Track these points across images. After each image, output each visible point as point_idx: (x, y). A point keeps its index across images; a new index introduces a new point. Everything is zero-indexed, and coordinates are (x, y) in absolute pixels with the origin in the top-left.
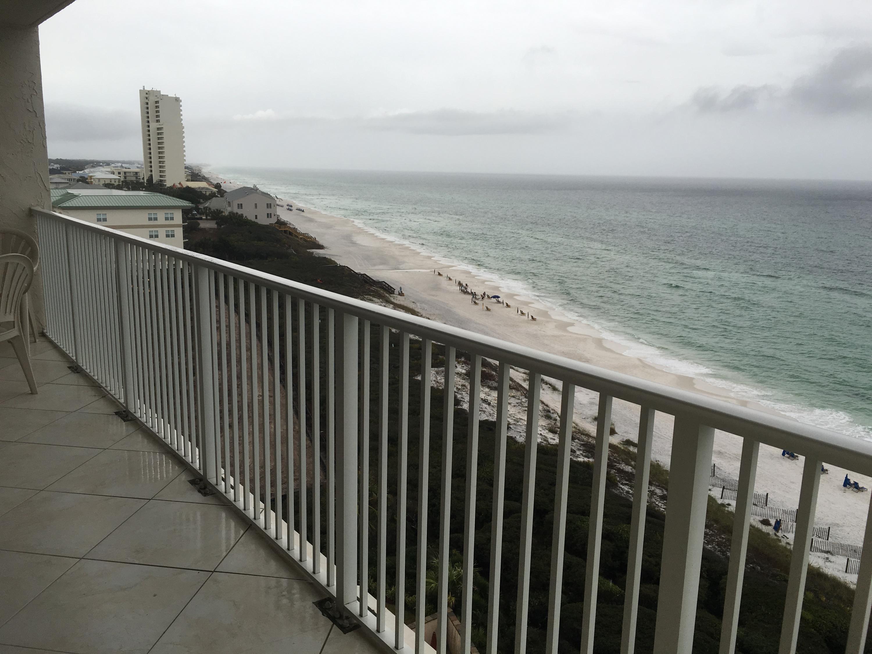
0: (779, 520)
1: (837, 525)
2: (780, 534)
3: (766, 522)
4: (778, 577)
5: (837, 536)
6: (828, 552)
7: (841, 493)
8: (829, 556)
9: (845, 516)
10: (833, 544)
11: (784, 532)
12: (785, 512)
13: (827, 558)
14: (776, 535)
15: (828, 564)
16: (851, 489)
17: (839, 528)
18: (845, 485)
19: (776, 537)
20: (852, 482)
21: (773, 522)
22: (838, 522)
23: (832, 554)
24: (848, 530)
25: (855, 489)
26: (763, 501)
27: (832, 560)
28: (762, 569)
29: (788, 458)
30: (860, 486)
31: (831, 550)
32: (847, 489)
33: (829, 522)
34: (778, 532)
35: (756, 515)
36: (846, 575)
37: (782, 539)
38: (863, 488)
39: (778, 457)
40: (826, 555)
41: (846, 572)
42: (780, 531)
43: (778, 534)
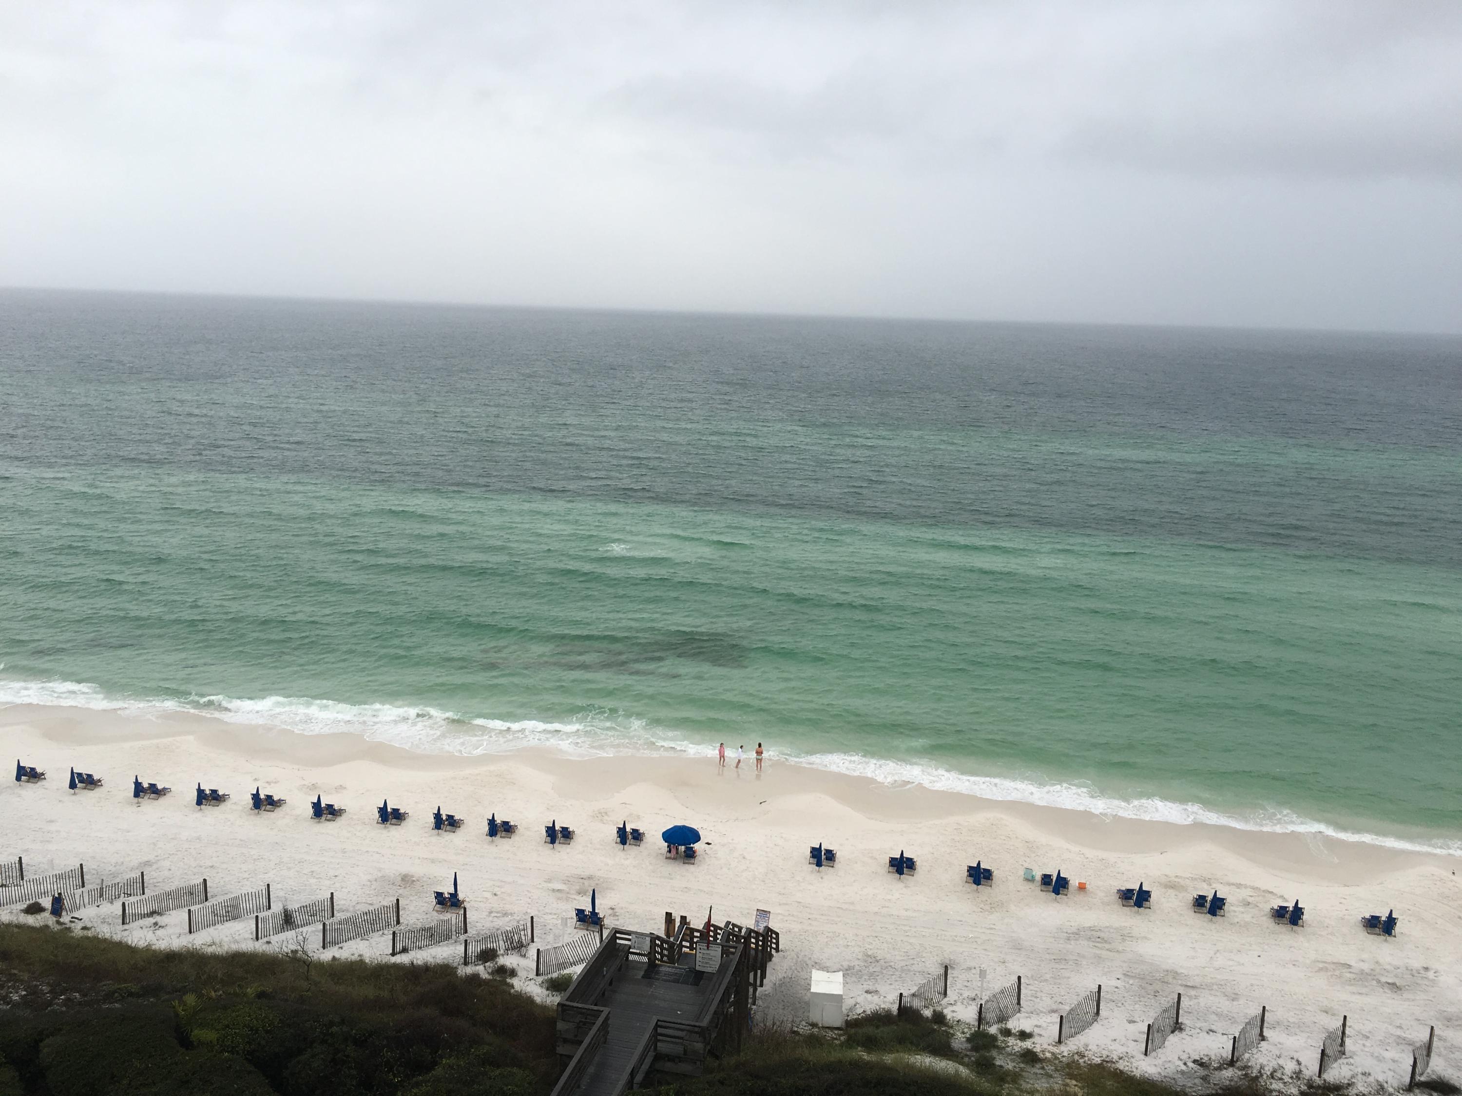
0: (56, 895)
1: (148, 863)
2: (65, 918)
3: (35, 909)
4: (116, 995)
5: (157, 880)
6: (152, 913)
7: (134, 808)
8: (157, 918)
9: (154, 844)
10: (157, 898)
11: (72, 911)
12: (60, 877)
13: (156, 924)
14: (58, 922)
15: (160, 932)
16: (146, 798)
17: (155, 866)
18: (137, 795)
19: (59, 927)
20: (146, 785)
21: (46, 902)
22: (146, 859)
23: (160, 914)
24: (166, 864)
25: (153, 796)
26: (16, 873)
27: (163, 924)
28: (85, 995)
29: (28, 781)
30: (160, 787)
31: (155, 907)
32: (140, 800)
33: (135, 863)
34: (60, 916)
35: (11, 902)
36: (192, 936)
37: (73, 925)
38: (164, 789)
39: (9, 787)
40: (151, 920)
41: (190, 932)
42: (64, 913)
43: (62, 920)
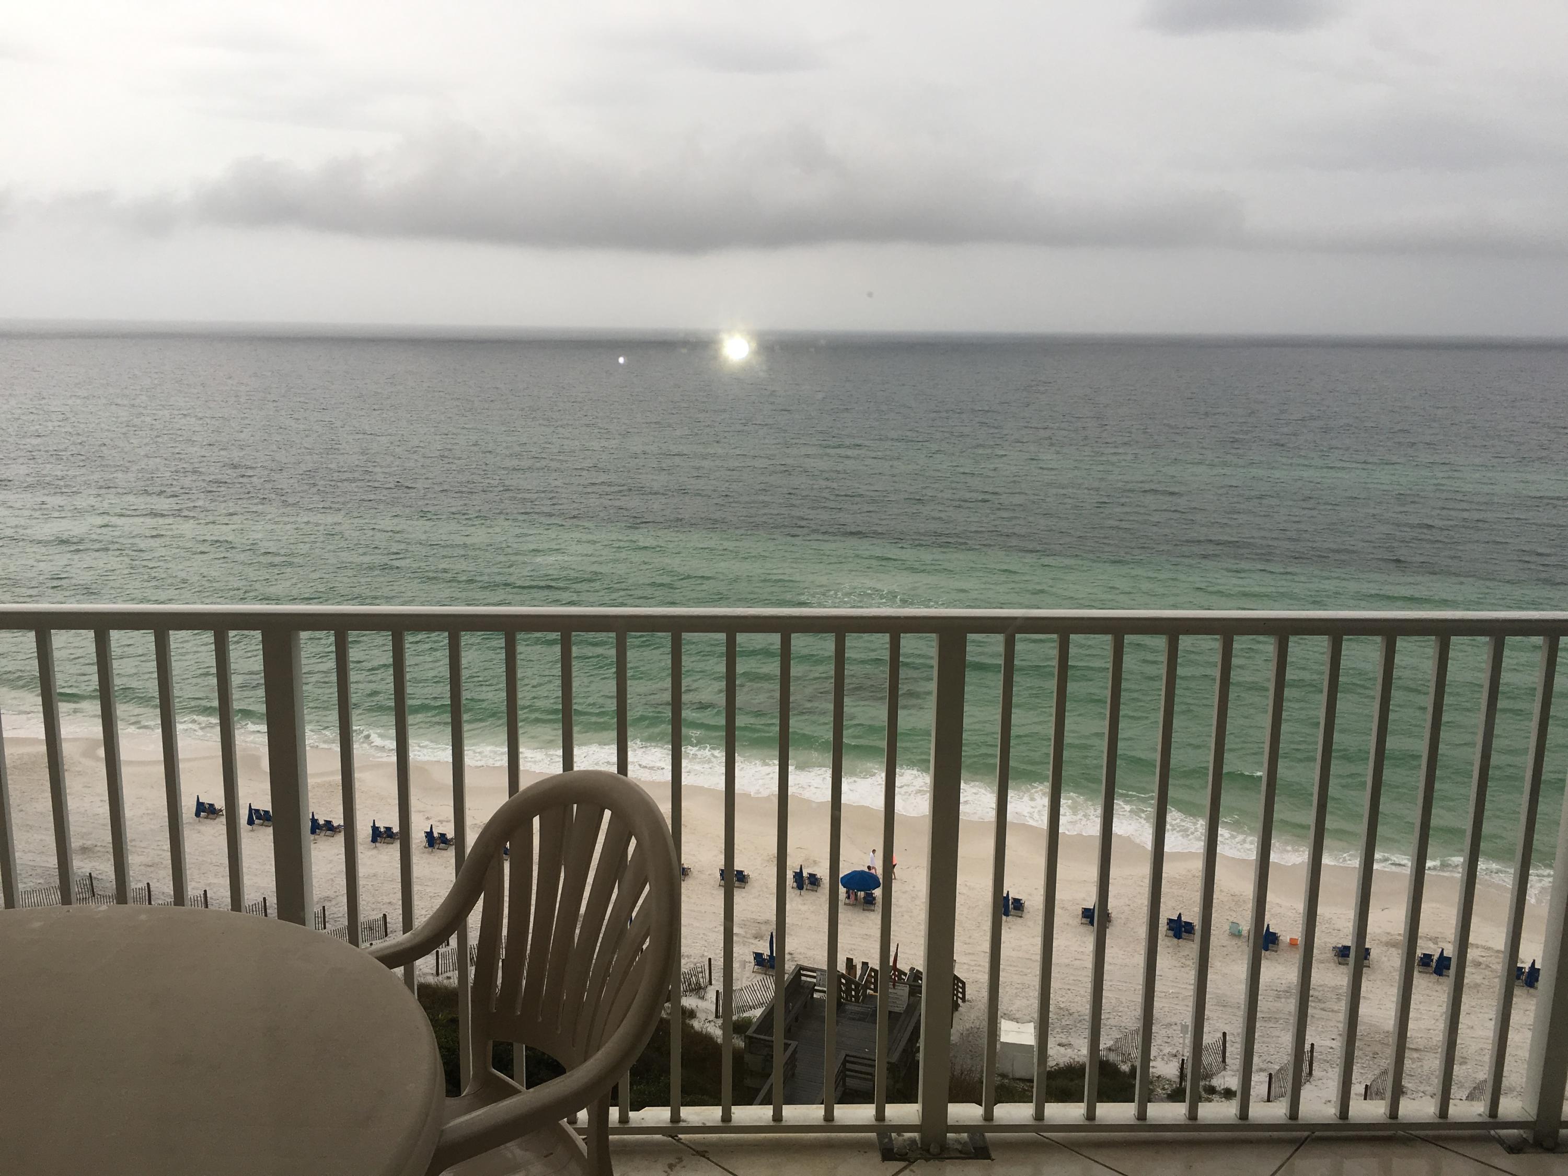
1: (329, 897)
5: (335, 916)
16: (322, 834)
20: (321, 822)
30: (335, 824)
32: (316, 837)
39: (188, 823)
